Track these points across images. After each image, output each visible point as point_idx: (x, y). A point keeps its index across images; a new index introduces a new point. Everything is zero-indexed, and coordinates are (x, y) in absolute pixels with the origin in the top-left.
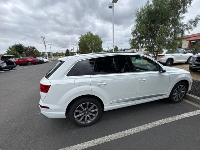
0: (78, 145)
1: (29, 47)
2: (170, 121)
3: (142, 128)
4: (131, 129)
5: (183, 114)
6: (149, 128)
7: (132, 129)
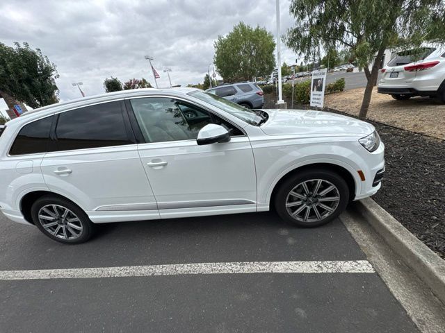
0: (31, 272)
1: (131, 81)
2: (216, 272)
3: (144, 270)
4: (122, 268)
5: (277, 263)
6: (156, 274)
7: (125, 268)
